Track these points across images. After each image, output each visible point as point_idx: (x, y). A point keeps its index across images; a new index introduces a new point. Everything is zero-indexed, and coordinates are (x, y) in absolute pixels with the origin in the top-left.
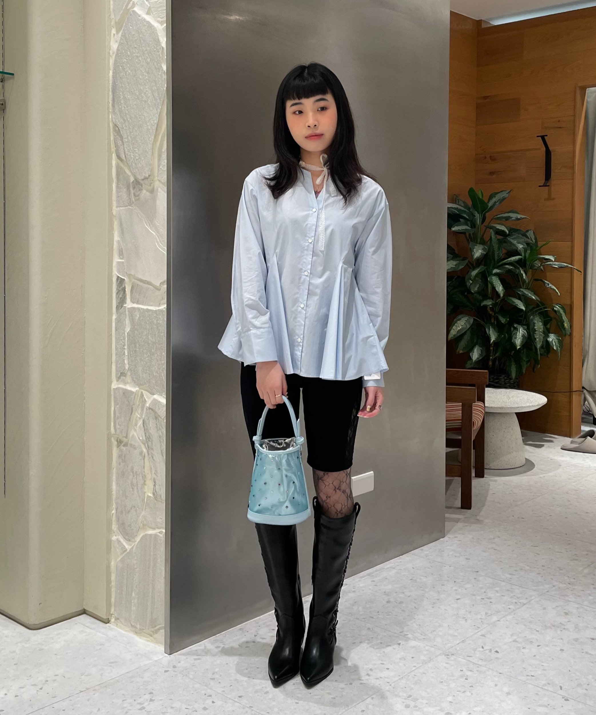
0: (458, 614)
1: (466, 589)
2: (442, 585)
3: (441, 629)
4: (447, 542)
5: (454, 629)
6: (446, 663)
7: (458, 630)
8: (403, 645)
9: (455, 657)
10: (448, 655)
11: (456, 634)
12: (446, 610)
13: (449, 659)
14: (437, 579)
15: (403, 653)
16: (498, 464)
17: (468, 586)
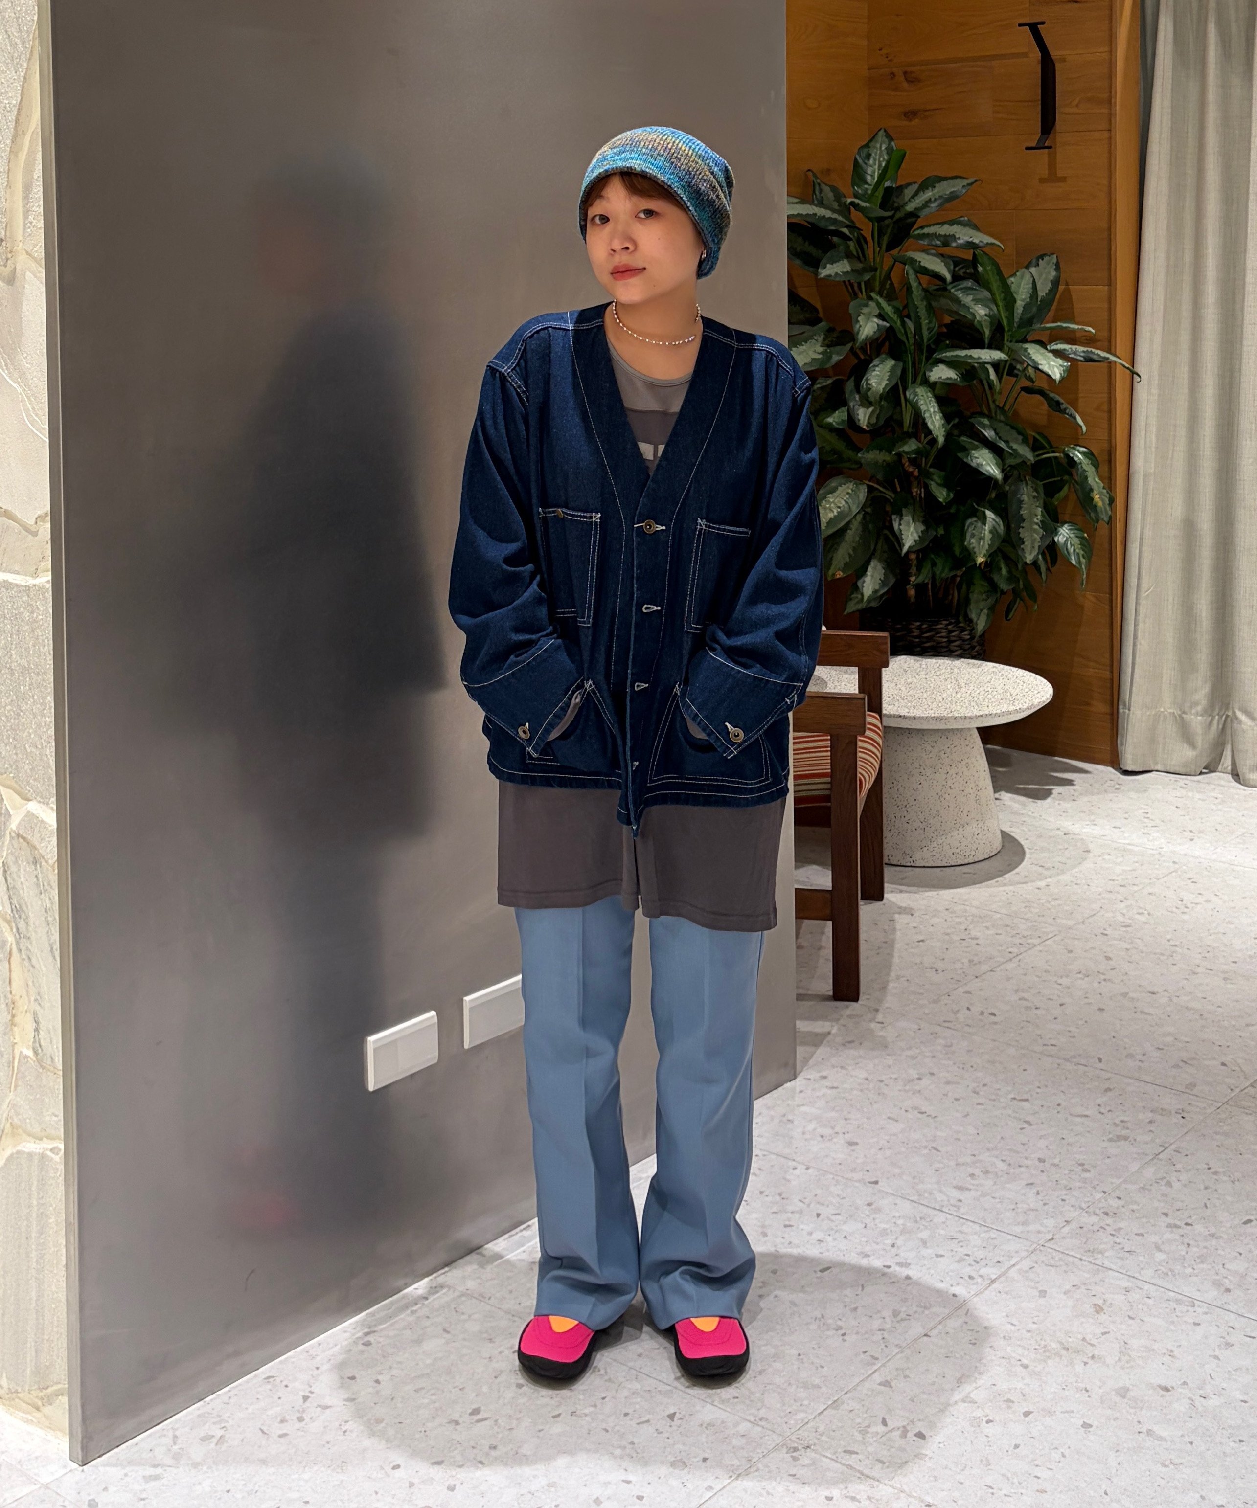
0: (823, 1317)
1: (845, 1237)
2: (786, 1226)
3: (778, 1365)
4: (801, 1092)
5: (812, 1363)
6: (791, 1475)
7: (822, 1367)
8: (681, 1419)
9: (813, 1455)
10: (796, 1450)
11: (817, 1381)
12: (793, 1303)
13: (797, 1462)
14: (774, 1209)
15: (679, 1446)
16: (934, 853)
17: (847, 1228)
